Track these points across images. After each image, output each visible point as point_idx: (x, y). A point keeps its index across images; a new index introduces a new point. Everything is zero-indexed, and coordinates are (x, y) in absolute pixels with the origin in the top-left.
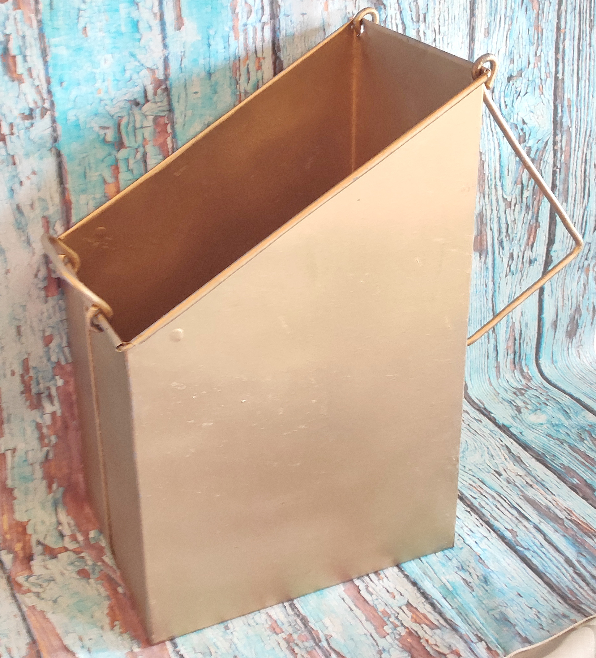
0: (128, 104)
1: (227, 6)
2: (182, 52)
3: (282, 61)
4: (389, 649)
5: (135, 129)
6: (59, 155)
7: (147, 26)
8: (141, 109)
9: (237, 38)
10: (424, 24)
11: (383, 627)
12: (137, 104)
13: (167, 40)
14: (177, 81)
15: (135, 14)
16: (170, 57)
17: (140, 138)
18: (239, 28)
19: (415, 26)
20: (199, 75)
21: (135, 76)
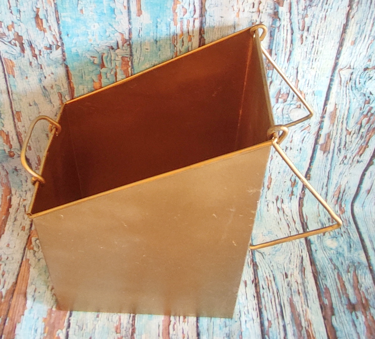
0: (107, 48)
1: (170, 8)
2: (140, 28)
3: (205, 39)
5: (111, 60)
6: (67, 67)
7: (120, 12)
8: (115, 51)
9: (176, 24)
10: (307, 32)
12: (113, 49)
13: (131, 21)
14: (136, 42)
15: (112, 5)
16: (133, 29)
17: (113, 65)
18: (177, 20)
19: (301, 32)
20: (149, 41)
21: (112, 35)
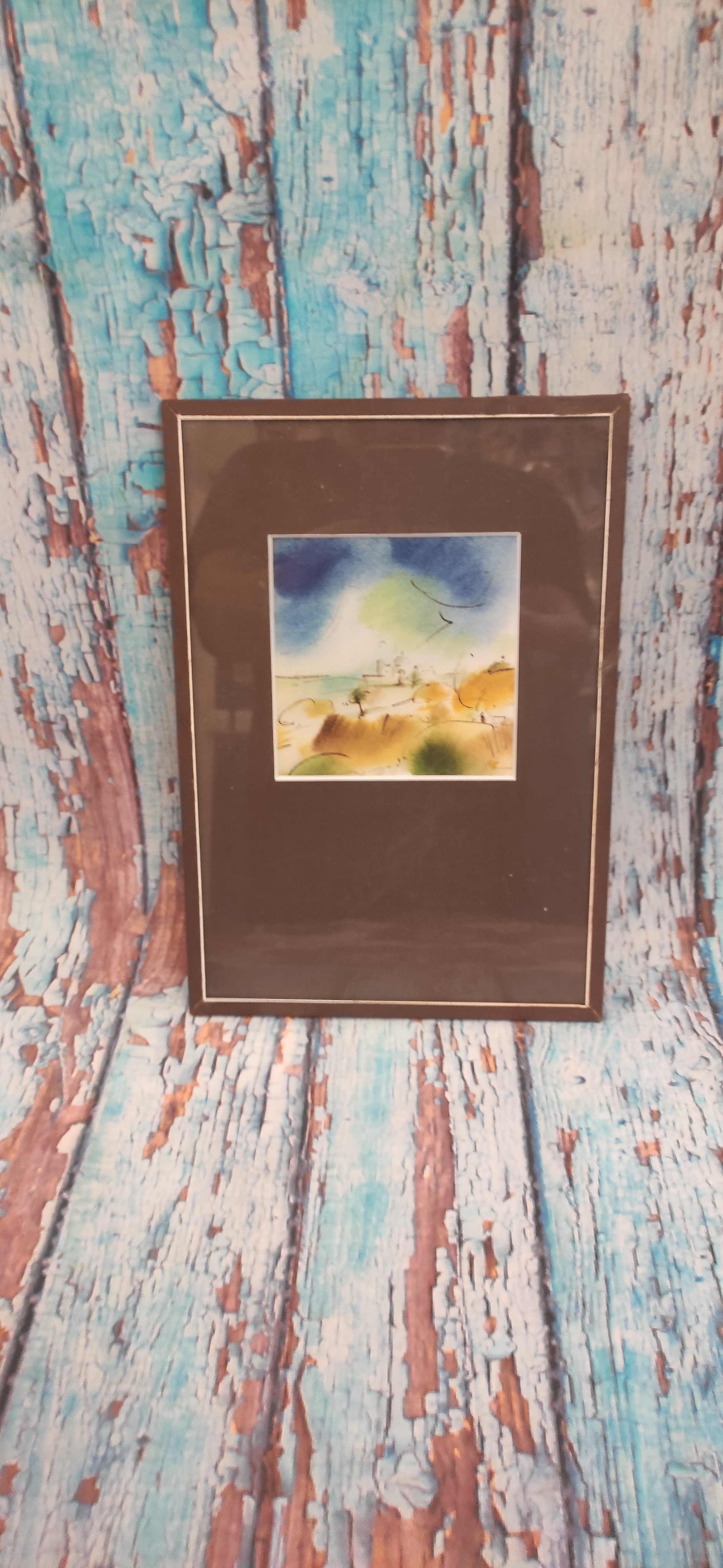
0: (189, 194)
2: (300, 82)
3: (532, 128)
4: (404, 1452)
5: (204, 248)
7: (227, 12)
8: (215, 206)
9: (425, 59)
11: (425, 1392)
12: (207, 194)
13: (270, 51)
14: (289, 149)
16: (276, 92)
17: (213, 268)
18: (431, 32)
20: (335, 138)
21: (202, 131)
